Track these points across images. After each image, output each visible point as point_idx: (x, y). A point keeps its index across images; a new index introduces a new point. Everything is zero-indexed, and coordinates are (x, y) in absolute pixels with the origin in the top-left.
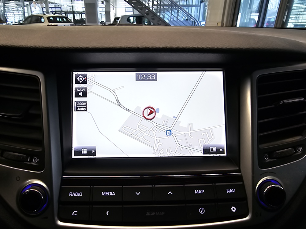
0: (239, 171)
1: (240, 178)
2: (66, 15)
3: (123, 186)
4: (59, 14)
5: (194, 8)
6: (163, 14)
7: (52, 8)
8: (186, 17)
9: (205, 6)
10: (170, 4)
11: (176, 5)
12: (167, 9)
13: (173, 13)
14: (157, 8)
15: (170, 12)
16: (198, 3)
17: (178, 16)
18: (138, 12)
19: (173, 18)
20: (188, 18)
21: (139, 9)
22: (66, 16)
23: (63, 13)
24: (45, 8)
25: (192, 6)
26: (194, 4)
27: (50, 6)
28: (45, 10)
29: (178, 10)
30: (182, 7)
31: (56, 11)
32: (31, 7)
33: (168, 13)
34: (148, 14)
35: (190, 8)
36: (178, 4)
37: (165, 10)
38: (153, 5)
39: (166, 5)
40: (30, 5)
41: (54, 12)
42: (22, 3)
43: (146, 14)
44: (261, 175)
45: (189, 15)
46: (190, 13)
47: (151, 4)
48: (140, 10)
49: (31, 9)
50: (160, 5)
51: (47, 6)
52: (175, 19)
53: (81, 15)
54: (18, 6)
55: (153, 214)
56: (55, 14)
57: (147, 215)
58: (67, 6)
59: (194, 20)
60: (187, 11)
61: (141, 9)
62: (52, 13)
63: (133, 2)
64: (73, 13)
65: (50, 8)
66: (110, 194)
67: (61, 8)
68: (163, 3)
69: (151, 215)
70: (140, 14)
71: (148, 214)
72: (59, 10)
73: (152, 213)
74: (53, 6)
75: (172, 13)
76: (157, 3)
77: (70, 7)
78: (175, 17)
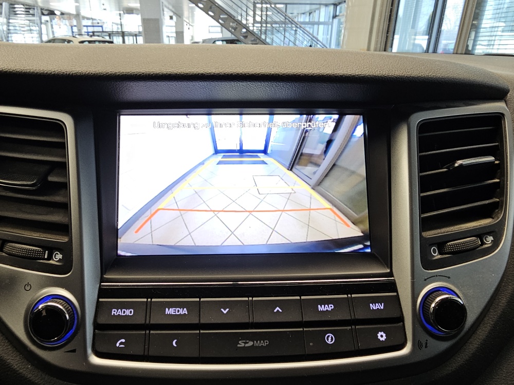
0: (391, 274)
1: (392, 286)
2: (111, 37)
3: (200, 300)
4: (98, 36)
5: (321, 27)
6: (271, 36)
7: (87, 26)
8: (310, 42)
9: (340, 23)
10: (282, 20)
11: (292, 22)
12: (277, 29)
13: (287, 34)
14: (261, 26)
15: (283, 33)
16: (329, 20)
17: (295, 39)
18: (230, 34)
19: (288, 44)
20: (313, 43)
21: (230, 29)
22: (111, 40)
23: (106, 35)
24: (75, 26)
25: (319, 23)
26: (322, 20)
27: (85, 22)
28: (75, 29)
29: (296, 31)
30: (303, 26)
31: (93, 32)
32: (52, 25)
33: (279, 35)
34: (246, 37)
35: (316, 26)
36: (296, 20)
37: (275, 31)
38: (255, 21)
39: (276, 23)
40: (51, 21)
41: (91, 34)
42: (38, 18)
43: (244, 36)
44: (425, 280)
45: (314, 39)
46: (315, 35)
47: (251, 20)
48: (233, 30)
49: (52, 28)
50: (266, 23)
51: (79, 22)
52: (291, 45)
53: (135, 38)
54: (31, 24)
55: (251, 343)
56: (93, 37)
57: (239, 346)
58: (113, 23)
59: (323, 46)
60: (311, 32)
61: (235, 29)
62: (88, 35)
63: (221, 16)
64: (123, 34)
65: (84, 26)
66: (178, 311)
67: (102, 26)
68: (271, 18)
69: (247, 345)
70: (233, 36)
71: (241, 344)
72: (100, 29)
73: (248, 343)
74: (89, 23)
75: (286, 36)
76: (262, 18)
77: (117, 24)
78: (290, 43)
